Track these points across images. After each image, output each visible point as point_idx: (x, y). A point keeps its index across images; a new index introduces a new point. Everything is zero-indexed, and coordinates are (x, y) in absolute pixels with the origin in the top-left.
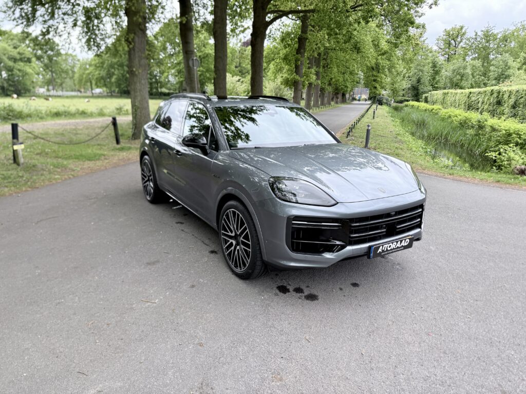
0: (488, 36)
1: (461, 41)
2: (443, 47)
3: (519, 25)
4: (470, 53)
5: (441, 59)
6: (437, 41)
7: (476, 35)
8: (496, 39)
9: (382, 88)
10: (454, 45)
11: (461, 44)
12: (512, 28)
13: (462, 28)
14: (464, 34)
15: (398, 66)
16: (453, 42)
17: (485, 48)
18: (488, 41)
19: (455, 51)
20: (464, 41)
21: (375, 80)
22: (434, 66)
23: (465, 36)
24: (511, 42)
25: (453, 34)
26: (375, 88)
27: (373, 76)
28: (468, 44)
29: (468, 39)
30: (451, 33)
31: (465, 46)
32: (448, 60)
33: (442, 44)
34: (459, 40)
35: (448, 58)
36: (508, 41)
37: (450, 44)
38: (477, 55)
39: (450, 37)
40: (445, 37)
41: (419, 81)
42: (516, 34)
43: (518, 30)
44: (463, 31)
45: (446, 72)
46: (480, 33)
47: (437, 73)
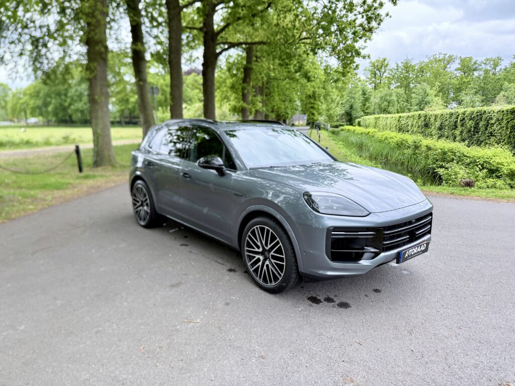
0: (407, 67)
1: (385, 72)
2: (370, 77)
3: (432, 58)
4: (393, 82)
5: (370, 87)
6: (364, 72)
7: (397, 66)
8: (414, 70)
9: (320, 114)
10: (379, 75)
11: (385, 74)
12: (426, 60)
13: (385, 60)
14: (387, 65)
15: (332, 94)
16: (377, 72)
17: (406, 78)
18: (408, 72)
19: (381, 80)
20: (387, 71)
21: (312, 108)
22: (364, 94)
23: (388, 68)
24: (427, 73)
25: (378, 65)
26: (313, 114)
27: (311, 103)
28: (391, 74)
29: (391, 70)
30: (376, 64)
31: (388, 76)
32: (375, 88)
33: (369, 74)
34: (383, 70)
35: (375, 87)
36: (424, 72)
37: (375, 74)
38: (399, 84)
39: (375, 68)
40: (370, 68)
41: (351, 107)
42: (430, 66)
43: (431, 62)
44: (386, 62)
45: (375, 100)
46: (400, 65)
47: (367, 100)
